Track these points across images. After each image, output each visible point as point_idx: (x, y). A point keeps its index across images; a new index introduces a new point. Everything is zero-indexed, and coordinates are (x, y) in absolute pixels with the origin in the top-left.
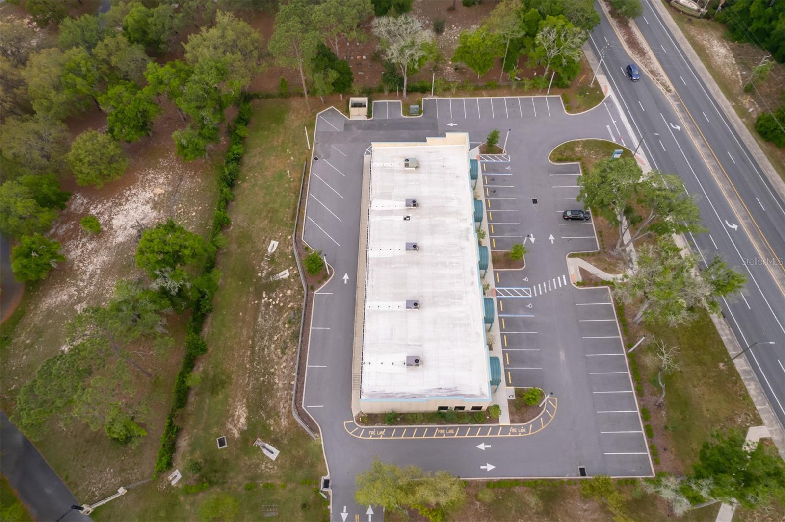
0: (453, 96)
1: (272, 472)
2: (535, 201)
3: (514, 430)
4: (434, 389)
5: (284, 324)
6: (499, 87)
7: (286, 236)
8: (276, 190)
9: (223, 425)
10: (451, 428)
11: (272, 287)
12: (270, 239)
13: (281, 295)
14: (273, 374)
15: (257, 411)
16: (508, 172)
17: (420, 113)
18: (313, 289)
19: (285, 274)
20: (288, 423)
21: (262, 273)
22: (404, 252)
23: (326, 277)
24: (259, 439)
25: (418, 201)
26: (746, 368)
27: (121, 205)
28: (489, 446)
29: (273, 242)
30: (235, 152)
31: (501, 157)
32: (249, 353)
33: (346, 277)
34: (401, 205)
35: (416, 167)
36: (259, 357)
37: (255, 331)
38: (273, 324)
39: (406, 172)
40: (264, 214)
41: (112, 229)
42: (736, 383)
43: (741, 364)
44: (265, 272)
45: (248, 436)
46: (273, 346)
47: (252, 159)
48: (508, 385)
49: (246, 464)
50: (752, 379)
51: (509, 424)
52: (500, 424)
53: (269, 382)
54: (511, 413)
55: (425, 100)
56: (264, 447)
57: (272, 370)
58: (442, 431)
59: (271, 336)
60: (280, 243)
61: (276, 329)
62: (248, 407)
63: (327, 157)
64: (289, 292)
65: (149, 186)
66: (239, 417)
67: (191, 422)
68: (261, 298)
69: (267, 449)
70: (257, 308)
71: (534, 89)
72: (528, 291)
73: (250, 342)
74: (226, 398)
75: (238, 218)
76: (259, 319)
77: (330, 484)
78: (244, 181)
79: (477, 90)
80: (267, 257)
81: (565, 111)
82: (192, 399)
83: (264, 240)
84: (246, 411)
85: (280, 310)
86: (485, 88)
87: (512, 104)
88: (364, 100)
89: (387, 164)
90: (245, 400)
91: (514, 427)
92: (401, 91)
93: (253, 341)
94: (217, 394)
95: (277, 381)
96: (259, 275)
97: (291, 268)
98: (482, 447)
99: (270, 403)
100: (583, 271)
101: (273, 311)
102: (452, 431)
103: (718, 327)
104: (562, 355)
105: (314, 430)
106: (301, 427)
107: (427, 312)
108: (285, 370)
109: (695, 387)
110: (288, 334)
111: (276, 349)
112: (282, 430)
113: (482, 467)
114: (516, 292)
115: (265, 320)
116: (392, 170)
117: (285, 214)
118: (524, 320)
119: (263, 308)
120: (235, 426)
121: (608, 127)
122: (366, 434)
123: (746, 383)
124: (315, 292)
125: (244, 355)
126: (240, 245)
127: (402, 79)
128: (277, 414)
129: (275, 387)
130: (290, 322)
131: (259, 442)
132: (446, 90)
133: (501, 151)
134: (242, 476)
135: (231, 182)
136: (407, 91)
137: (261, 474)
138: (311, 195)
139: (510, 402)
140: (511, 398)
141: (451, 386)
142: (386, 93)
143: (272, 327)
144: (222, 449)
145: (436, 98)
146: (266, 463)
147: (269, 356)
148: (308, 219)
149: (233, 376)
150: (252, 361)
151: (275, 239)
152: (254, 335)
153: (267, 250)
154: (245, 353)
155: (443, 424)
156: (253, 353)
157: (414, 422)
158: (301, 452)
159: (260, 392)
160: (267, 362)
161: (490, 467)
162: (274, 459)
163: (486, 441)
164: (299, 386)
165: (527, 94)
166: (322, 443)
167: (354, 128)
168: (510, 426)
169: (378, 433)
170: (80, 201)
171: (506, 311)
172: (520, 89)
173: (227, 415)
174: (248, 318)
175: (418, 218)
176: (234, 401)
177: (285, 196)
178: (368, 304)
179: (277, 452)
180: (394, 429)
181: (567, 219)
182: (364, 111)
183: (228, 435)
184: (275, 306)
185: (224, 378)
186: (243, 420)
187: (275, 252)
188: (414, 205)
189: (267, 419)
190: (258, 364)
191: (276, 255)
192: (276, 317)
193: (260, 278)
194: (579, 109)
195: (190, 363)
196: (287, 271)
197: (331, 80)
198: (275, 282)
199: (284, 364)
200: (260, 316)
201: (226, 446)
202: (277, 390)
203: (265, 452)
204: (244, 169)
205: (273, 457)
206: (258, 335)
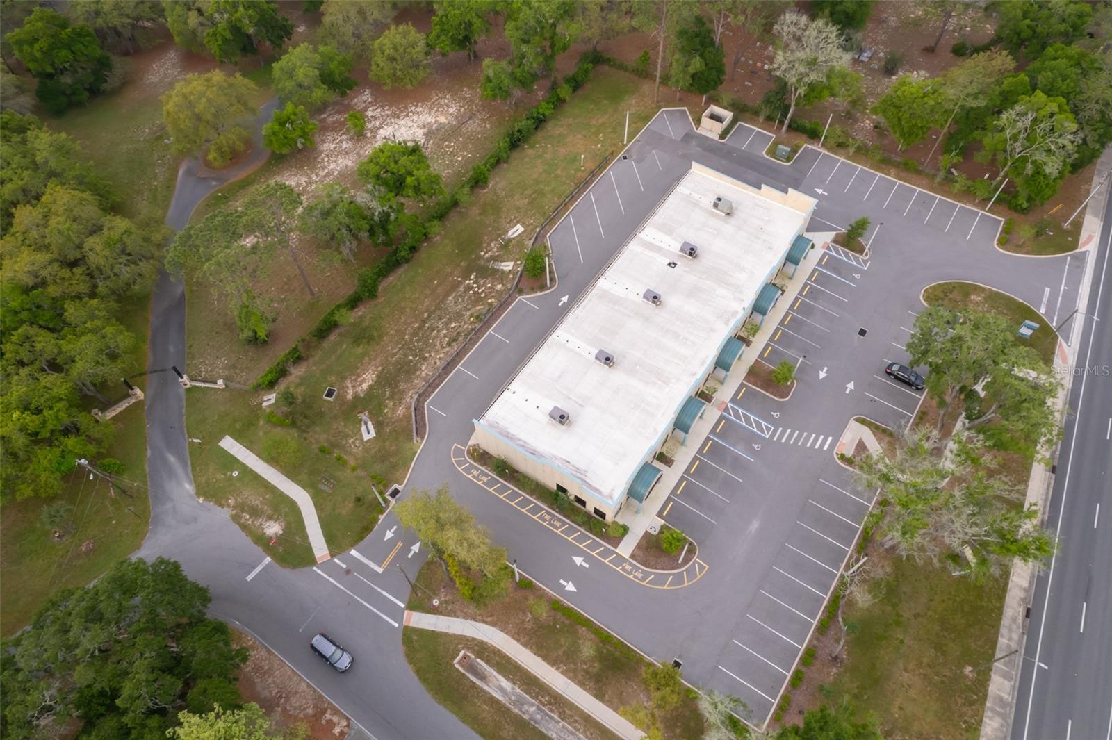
0: (849, 158)
1: (355, 450)
3: (628, 567)
4: (561, 458)
5: (471, 316)
6: (919, 172)
8: (559, 172)
9: (344, 378)
10: (559, 520)
11: (486, 272)
12: (518, 222)
13: (489, 285)
14: (425, 359)
15: (384, 386)
16: (853, 280)
17: (788, 160)
18: (521, 292)
19: (507, 266)
20: (404, 415)
21: (486, 253)
22: (640, 299)
23: (543, 287)
24: (366, 413)
25: (699, 251)
27: (398, 117)
28: (587, 566)
29: (519, 226)
30: (541, 111)
31: (857, 259)
35: (728, 214)
36: (423, 335)
37: (438, 307)
38: (461, 310)
39: (713, 214)
40: (529, 192)
41: (375, 137)
45: (360, 404)
46: (445, 331)
47: (554, 128)
48: (660, 515)
49: (338, 428)
51: (627, 557)
52: (617, 551)
53: (416, 364)
54: (639, 547)
55: (806, 148)
56: (366, 423)
57: (427, 355)
58: (548, 517)
59: (450, 321)
60: (524, 231)
61: (459, 316)
62: (378, 377)
64: (499, 287)
65: (437, 111)
66: (364, 381)
67: (316, 358)
68: (468, 277)
70: (455, 286)
71: (966, 194)
72: (768, 429)
73: (426, 315)
74: (364, 355)
75: (498, 183)
76: (450, 298)
77: (398, 496)
78: (532, 147)
79: (885, 163)
80: (503, 239)
81: (995, 242)
82: (333, 337)
84: (375, 379)
85: (478, 299)
86: (896, 165)
88: (728, 115)
89: (693, 194)
90: (380, 368)
91: (631, 564)
92: (781, 123)
93: (429, 316)
94: (359, 345)
95: (423, 368)
96: (482, 253)
97: (519, 262)
98: (578, 560)
99: (402, 386)
100: (861, 447)
101: (470, 297)
102: (558, 524)
104: (755, 525)
105: (420, 433)
106: (411, 425)
107: (616, 376)
108: (438, 362)
110: (467, 328)
111: (445, 336)
112: (393, 418)
114: (751, 421)
115: (455, 302)
116: (696, 204)
117: (550, 203)
118: (736, 458)
119: (462, 289)
120: (354, 387)
121: (1048, 290)
122: (468, 470)
124: (521, 297)
125: (410, 324)
126: (484, 212)
127: (787, 108)
128: (401, 400)
129: (418, 373)
130: (477, 317)
131: (364, 416)
132: (841, 146)
133: (861, 250)
134: (325, 436)
135: (516, 142)
136: (789, 127)
137: (344, 445)
139: (647, 534)
140: (652, 532)
141: (582, 466)
142: (761, 119)
143: (457, 313)
144: (325, 400)
145: (823, 151)
146: (356, 439)
147: (433, 340)
148: (569, 218)
149: (385, 338)
150: (414, 334)
152: (435, 311)
153: (507, 232)
155: (554, 510)
156: (420, 328)
157: (522, 487)
158: (393, 448)
159: (400, 369)
160: (427, 344)
163: (588, 558)
164: (436, 381)
165: (955, 197)
166: (419, 451)
167: (694, 143)
168: (625, 560)
169: (481, 477)
170: (365, 98)
171: (722, 435)
172: (946, 185)
173: (353, 371)
174: (440, 290)
175: (686, 272)
177: (564, 183)
178: (559, 332)
179: (373, 434)
180: (500, 482)
181: (890, 374)
182: (719, 127)
183: (341, 392)
184: (474, 292)
185: (375, 334)
186: (365, 386)
187: (514, 238)
188: (691, 254)
189: (388, 399)
190: (417, 341)
192: (469, 304)
193: (481, 257)
194: (1019, 248)
195: (354, 303)
196: (512, 264)
198: (493, 268)
199: (442, 356)
200: (454, 295)
201: (330, 399)
202: (417, 377)
203: (363, 428)
204: (540, 135)
205: (366, 437)
206: (438, 312)
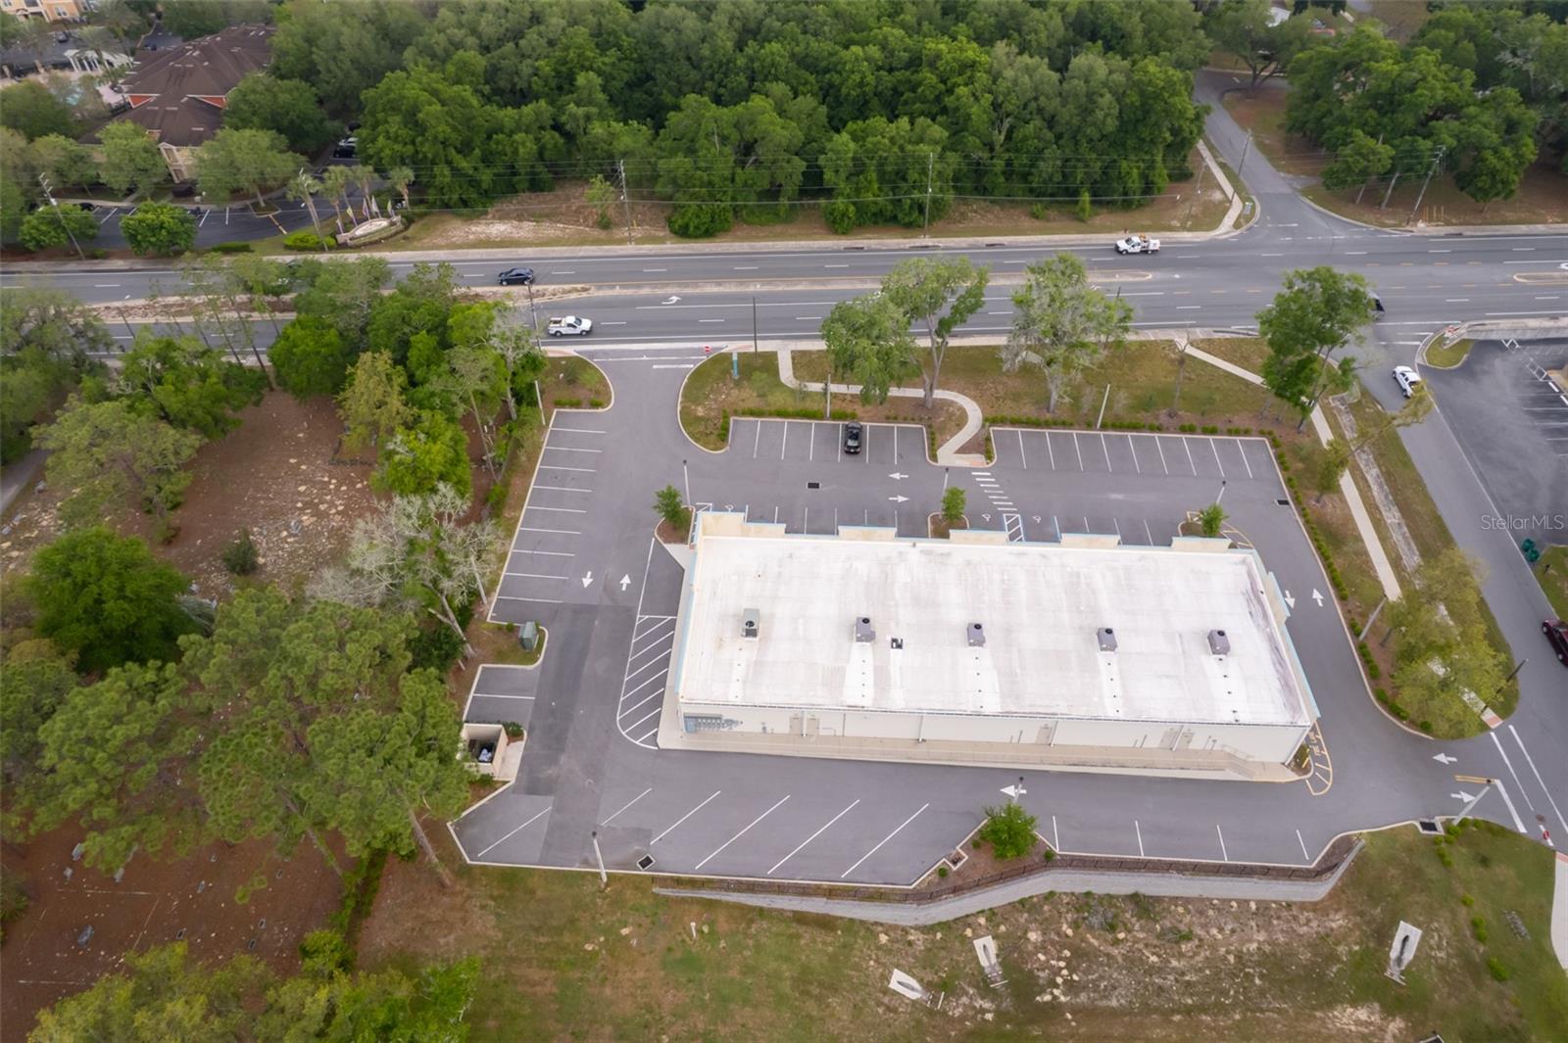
1: (1447, 932)
2: (813, 486)
11: (1021, 982)
12: (886, 991)
13: (1042, 957)
15: (1331, 984)
19: (985, 950)
21: (983, 1011)
22: (988, 651)
24: (1387, 975)
29: (893, 985)
34: (862, 653)
37: (1147, 1010)
38: (1120, 968)
44: (979, 1003)
45: (1390, 999)
46: (1174, 963)
57: (1231, 958)
59: (1151, 970)
60: (898, 966)
61: (1133, 961)
62: (1330, 1005)
63: (645, 834)
64: (1033, 936)
66: (1358, 1023)
68: (1055, 1006)
69: (1402, 952)
70: (1082, 1012)
72: (1008, 518)
73: (1177, 1018)
76: (1114, 1003)
77: (1427, 821)
80: (935, 1001)
81: (600, 410)
83: (888, 1009)
84: (1339, 1008)
85: (1080, 955)
87: (555, 478)
89: (738, 675)
90: (1318, 1014)
93: (1173, 1011)
95: (1254, 946)
96: (989, 1016)
97: (969, 932)
99: (1305, 956)
100: (965, 451)
101: (1086, 972)
105: (1345, 846)
107: (1118, 622)
110: (1142, 929)
111: (1181, 955)
112: (1355, 924)
115: (1115, 988)
116: (756, 666)
120: (1381, 1031)
121: (655, 367)
124: (1057, 851)
128: (1323, 938)
129: (1267, 948)
130: (1112, 928)
131: (1394, 973)
134: (1479, 997)
137: (1457, 956)
138: (772, 870)
143: (1129, 970)
146: (1431, 948)
147: (1201, 970)
150: (1221, 1009)
151: (886, 978)
152: (1156, 1010)
153: (914, 1002)
156: (1203, 1009)
158: (1393, 871)
159: (1289, 982)
160: (1217, 972)
162: (1419, 932)
166: (1366, 831)
167: (551, 773)
175: (897, 624)
179: (1404, 928)
184: (1072, 970)
186: (1362, 1014)
187: (921, 981)
190: (1225, 993)
191: (929, 977)
192: (1102, 964)
193: (998, 1013)
196: (978, 944)
198: (1004, 975)
200: (1104, 1003)
203: (1409, 956)
205: (1415, 934)
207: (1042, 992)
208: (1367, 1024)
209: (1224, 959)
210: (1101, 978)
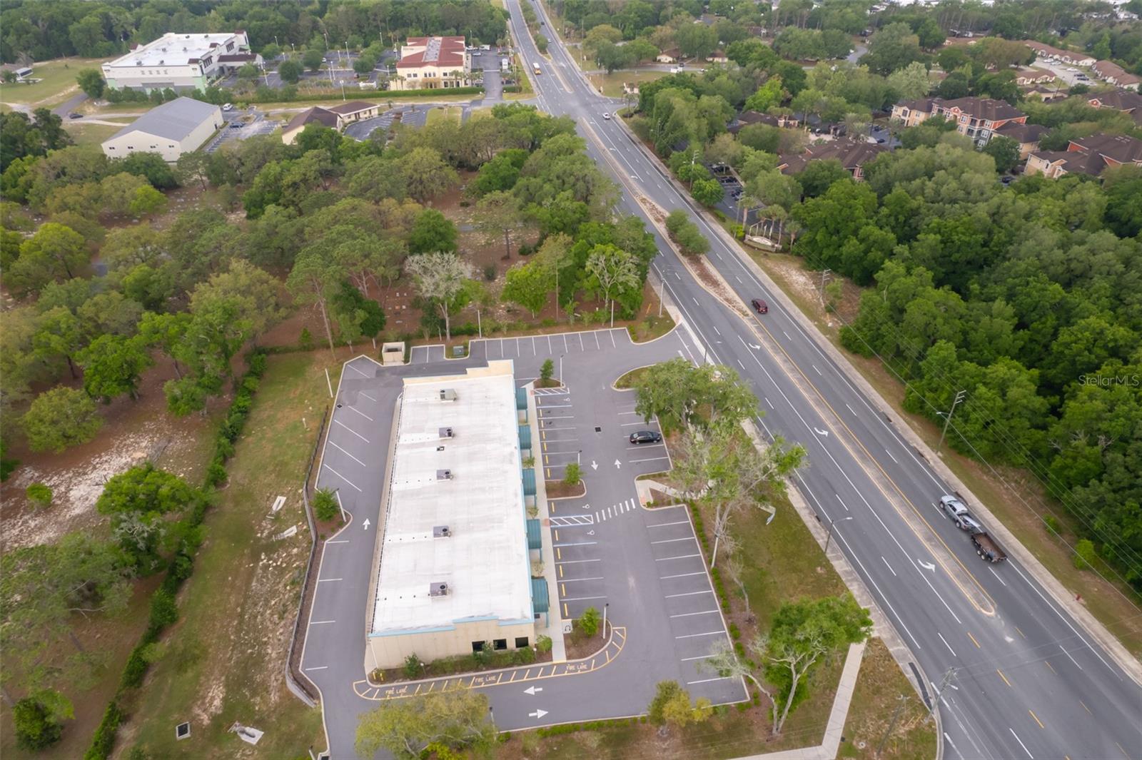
0: (505, 336)
2: (598, 430)
3: (572, 668)
4: (465, 618)
5: (285, 586)
6: (557, 324)
7: (297, 490)
8: (288, 441)
9: (188, 709)
10: (492, 675)
12: (276, 496)
13: (284, 555)
14: (265, 643)
15: (239, 690)
16: (566, 403)
17: (466, 355)
18: (324, 538)
19: (292, 531)
20: (280, 698)
21: (262, 533)
22: (435, 482)
23: (341, 524)
24: (237, 723)
25: (454, 431)
26: (847, 569)
28: (541, 689)
30: (241, 404)
31: (559, 391)
32: (235, 623)
33: (367, 523)
34: (435, 436)
35: (455, 399)
36: (248, 627)
37: (246, 597)
38: (271, 587)
39: (446, 405)
40: (271, 468)
42: (837, 586)
43: (840, 566)
44: (266, 532)
45: (221, 724)
46: (268, 612)
47: (263, 411)
48: (563, 617)
49: (214, 756)
50: (856, 580)
51: (565, 661)
52: (555, 662)
53: (259, 653)
54: (567, 647)
55: (472, 343)
56: (243, 732)
57: (265, 639)
58: (480, 680)
59: (267, 601)
60: (288, 499)
61: (274, 593)
62: (227, 686)
63: (353, 403)
64: (295, 551)
65: (127, 451)
66: (213, 698)
67: (142, 710)
68: (259, 559)
69: (248, 734)
70: (251, 573)
71: (595, 323)
72: (589, 518)
73: (239, 610)
74: (197, 677)
75: (237, 475)
76: (254, 584)
78: (249, 435)
79: (531, 329)
80: (271, 515)
81: (632, 341)
82: (149, 682)
83: (269, 497)
84: (224, 690)
85: (281, 571)
86: (540, 326)
87: (573, 340)
88: (401, 345)
89: (419, 400)
90: (223, 678)
91: (572, 664)
92: (444, 335)
93: (243, 609)
94: (186, 671)
95: (269, 651)
96: (259, 535)
97: (300, 524)
98: (531, 691)
99: (258, 678)
100: (654, 492)
101: (273, 573)
102: (493, 678)
103: (813, 531)
104: (632, 582)
105: (312, 694)
106: (297, 698)
107: (460, 540)
108: (282, 637)
109: (791, 596)
110: (289, 596)
111: (272, 615)
112: (270, 708)
113: (531, 715)
114: (574, 520)
115: (261, 585)
116: (426, 405)
117: (298, 467)
118: (584, 548)
119: (260, 571)
120: (205, 711)
121: (680, 351)
122: (382, 694)
123: (848, 584)
124: (327, 542)
125: (228, 625)
126: (237, 503)
127: (443, 321)
128: (266, 689)
129: (267, 658)
130: (293, 583)
131: (236, 727)
132: (496, 331)
133: (558, 384)
135: (233, 436)
136: (452, 335)
138: (330, 443)
139: (566, 636)
140: (568, 632)
141: (485, 611)
142: (427, 338)
143: (269, 592)
144: (181, 741)
145: (485, 339)
146: (244, 750)
147: (262, 624)
148: (325, 465)
149: (210, 650)
150: (238, 630)
151: (282, 494)
152: (245, 602)
153: (271, 508)
154: (230, 622)
155: (481, 670)
156: (240, 623)
157: (445, 673)
158: (293, 727)
159: (245, 667)
160: (258, 631)
161: (541, 713)
162: (254, 743)
163: (536, 684)
164: (297, 646)
165: (588, 328)
166: (323, 711)
167: (387, 374)
168: (566, 664)
169: (400, 691)
171: (562, 540)
172: (579, 324)
173: (196, 696)
174: (238, 583)
175: (455, 447)
176: (209, 680)
177: (298, 448)
178: (387, 538)
179: (259, 734)
180: (418, 684)
181: (634, 442)
182: (400, 356)
183: (194, 723)
184: (275, 568)
185: (197, 652)
186: (217, 702)
187: (281, 509)
188: (450, 435)
189: (252, 697)
190: (246, 634)
191: (282, 512)
192: (275, 580)
193: (260, 539)
194: (646, 338)
195: (155, 634)
196: (294, 528)
197: (358, 321)
198: (278, 541)
199: (281, 631)
200: (255, 579)
201: (187, 735)
202: (269, 661)
203: (244, 737)
204: (250, 424)
205: (254, 741)
206: (250, 601)
207: (266, 555)
208: (211, 705)
209: (266, 636)
210: (268, 579)
